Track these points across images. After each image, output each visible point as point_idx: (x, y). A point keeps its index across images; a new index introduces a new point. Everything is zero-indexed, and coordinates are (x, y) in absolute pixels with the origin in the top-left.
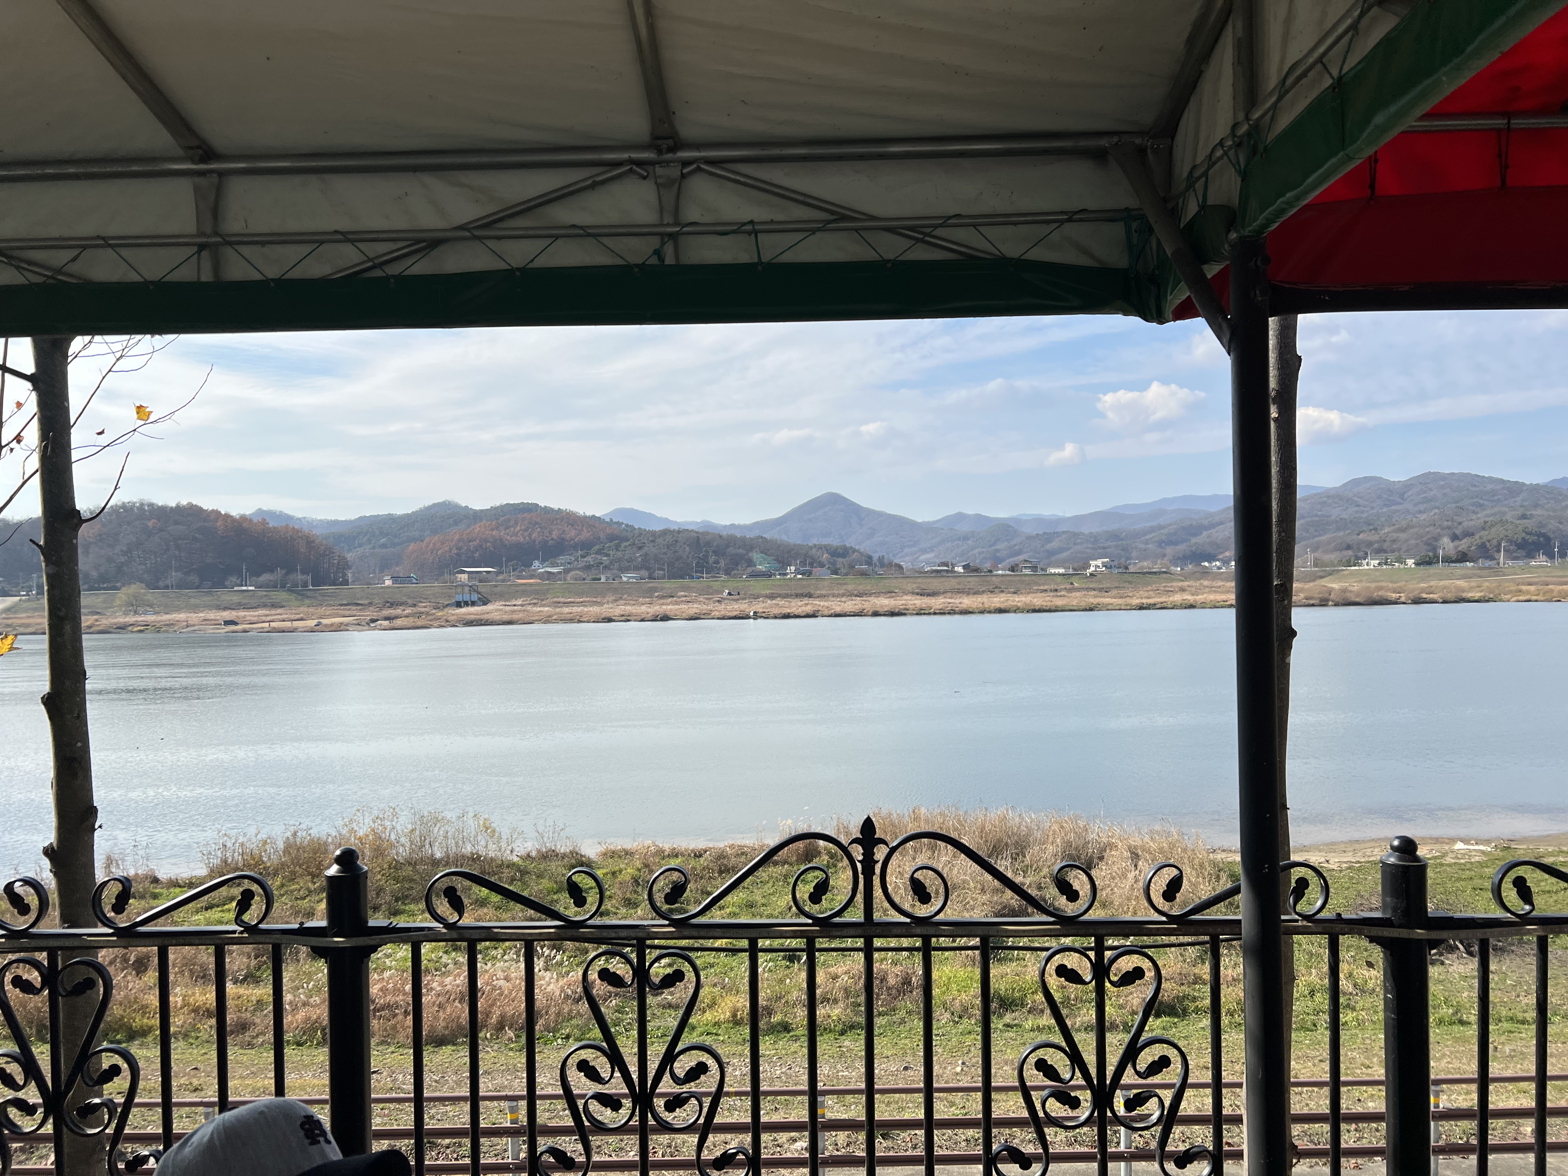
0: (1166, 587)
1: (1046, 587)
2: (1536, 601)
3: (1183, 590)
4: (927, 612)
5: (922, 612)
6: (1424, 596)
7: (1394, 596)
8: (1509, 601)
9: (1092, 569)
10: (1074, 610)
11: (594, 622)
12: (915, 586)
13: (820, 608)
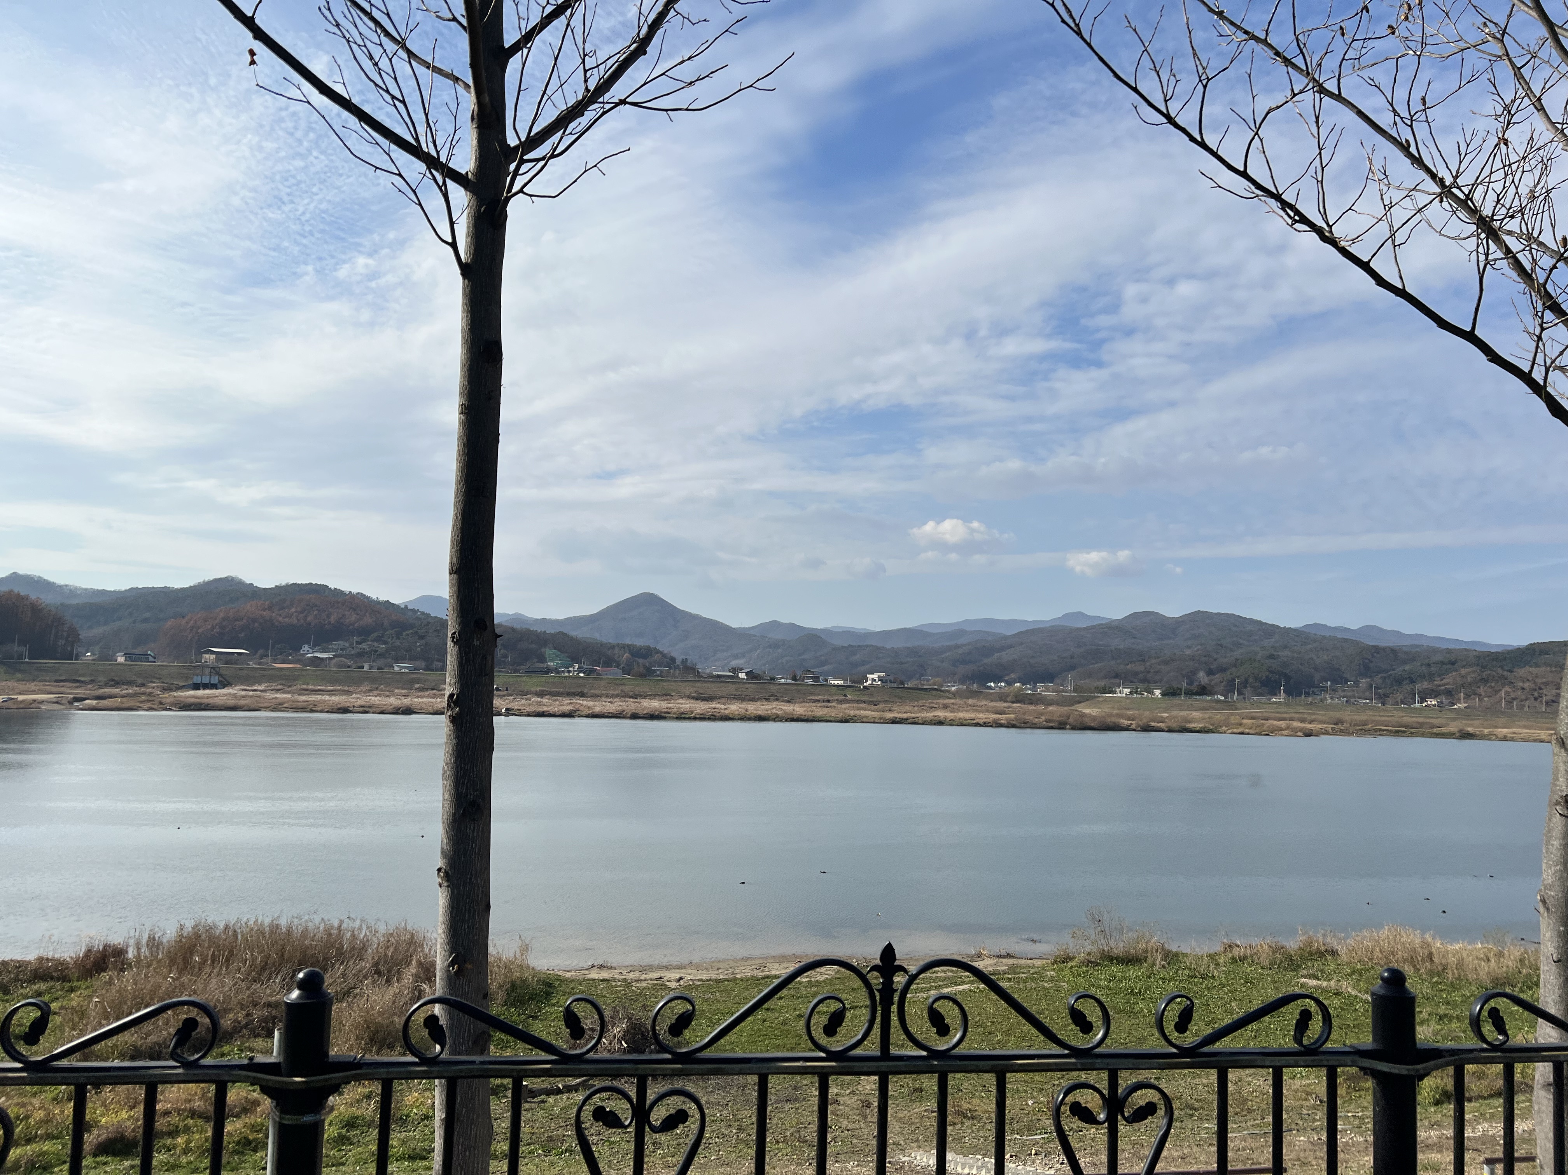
0: (932, 703)
1: (819, 698)
2: (1248, 734)
3: (945, 707)
4: (687, 716)
5: (683, 716)
6: (1153, 724)
7: (1126, 722)
8: (1225, 733)
9: (870, 682)
10: (831, 721)
11: (327, 712)
12: (692, 690)
13: (581, 709)
